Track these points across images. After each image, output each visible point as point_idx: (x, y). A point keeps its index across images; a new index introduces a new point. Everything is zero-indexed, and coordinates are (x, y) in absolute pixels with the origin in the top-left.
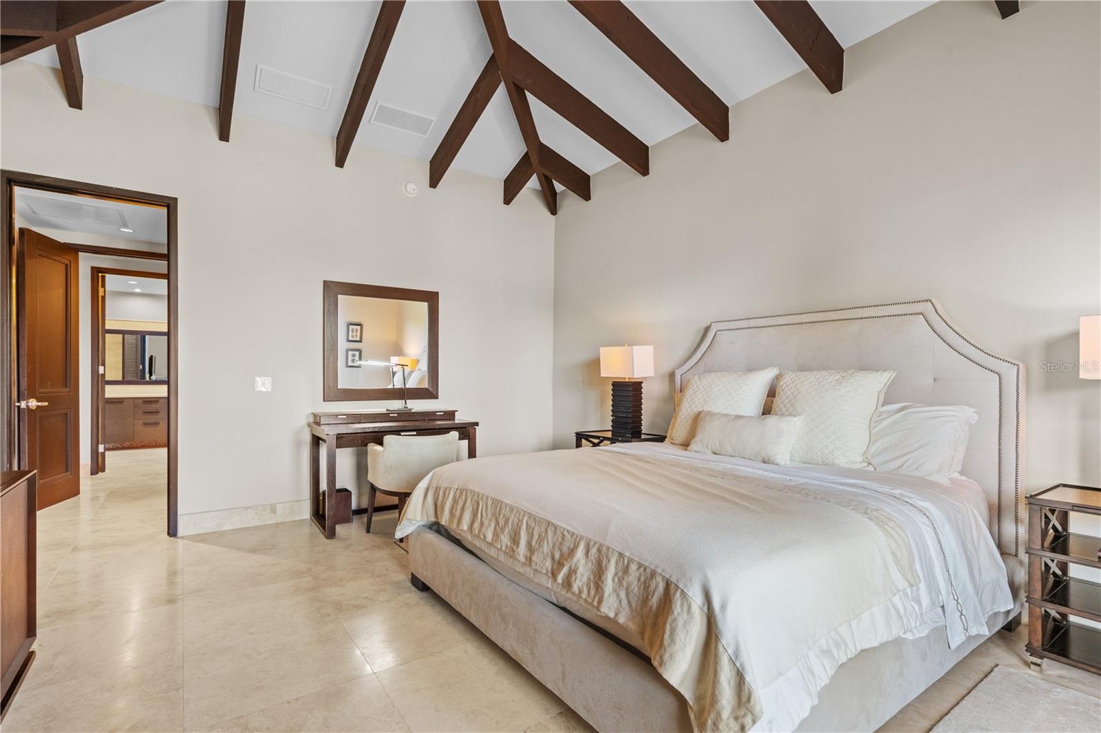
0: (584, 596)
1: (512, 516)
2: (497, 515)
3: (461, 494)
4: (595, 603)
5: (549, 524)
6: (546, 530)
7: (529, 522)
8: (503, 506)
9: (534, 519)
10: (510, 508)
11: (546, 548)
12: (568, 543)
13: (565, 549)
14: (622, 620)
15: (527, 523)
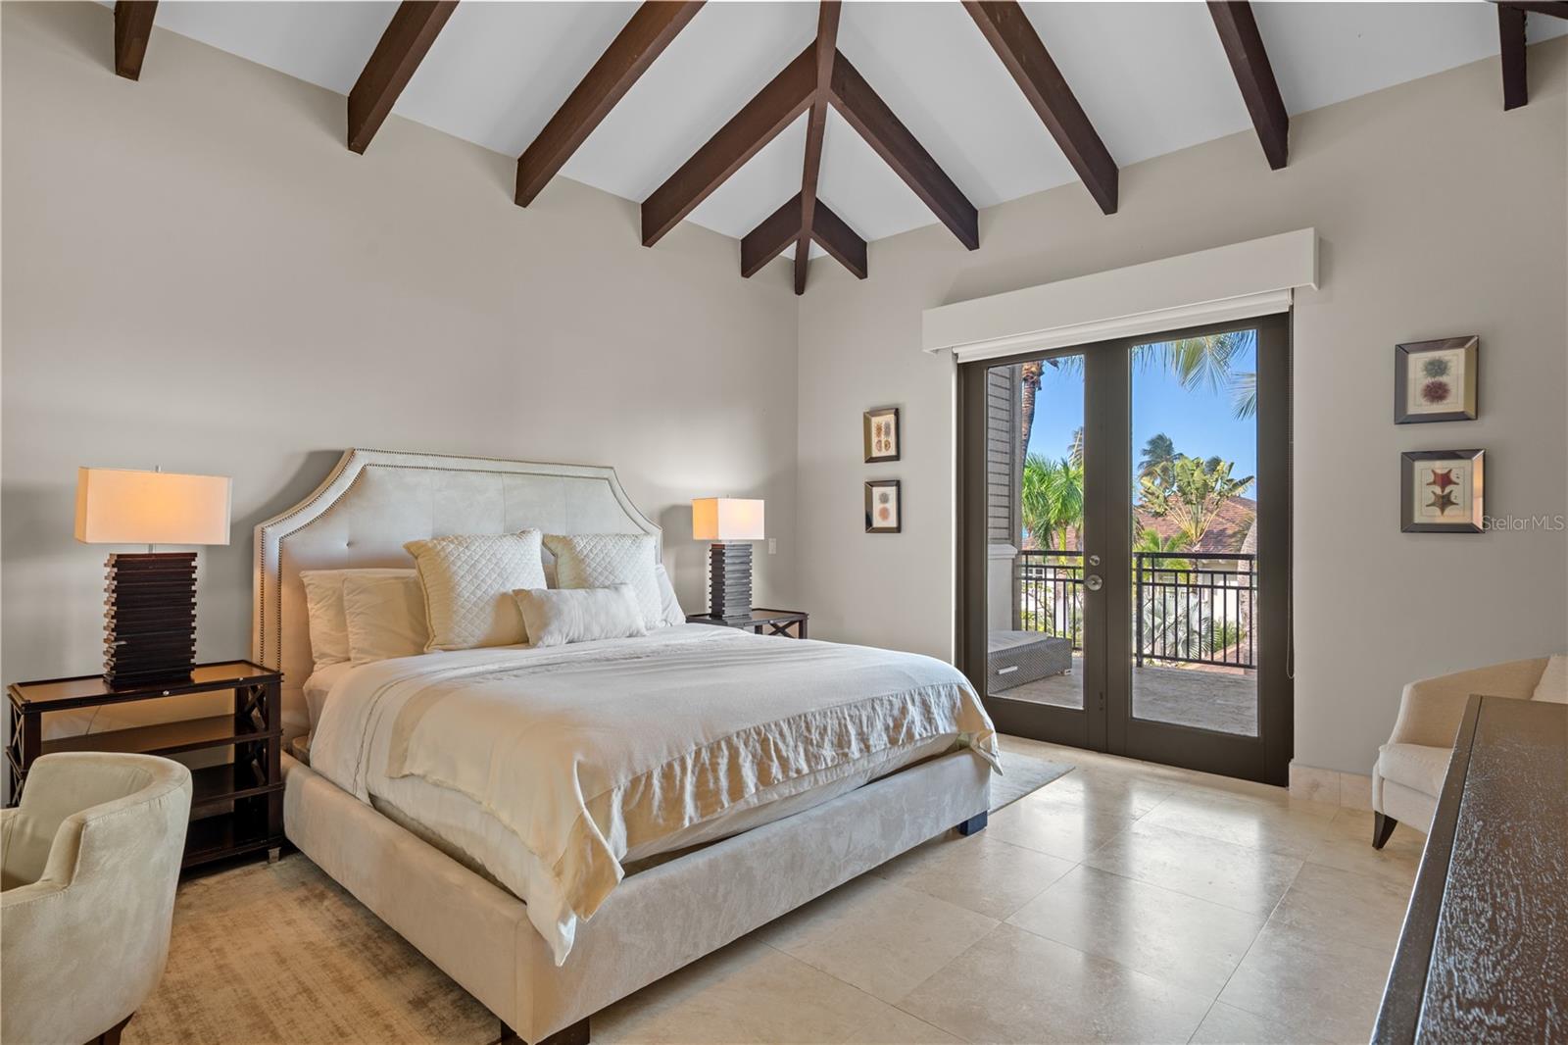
0: (924, 735)
1: (829, 720)
2: (806, 733)
3: (714, 750)
4: (934, 733)
5: (873, 700)
6: (873, 708)
7: (852, 713)
8: (809, 717)
9: (856, 707)
10: (820, 714)
11: (879, 725)
12: (897, 704)
13: (896, 712)
14: (949, 731)
15: (850, 716)
